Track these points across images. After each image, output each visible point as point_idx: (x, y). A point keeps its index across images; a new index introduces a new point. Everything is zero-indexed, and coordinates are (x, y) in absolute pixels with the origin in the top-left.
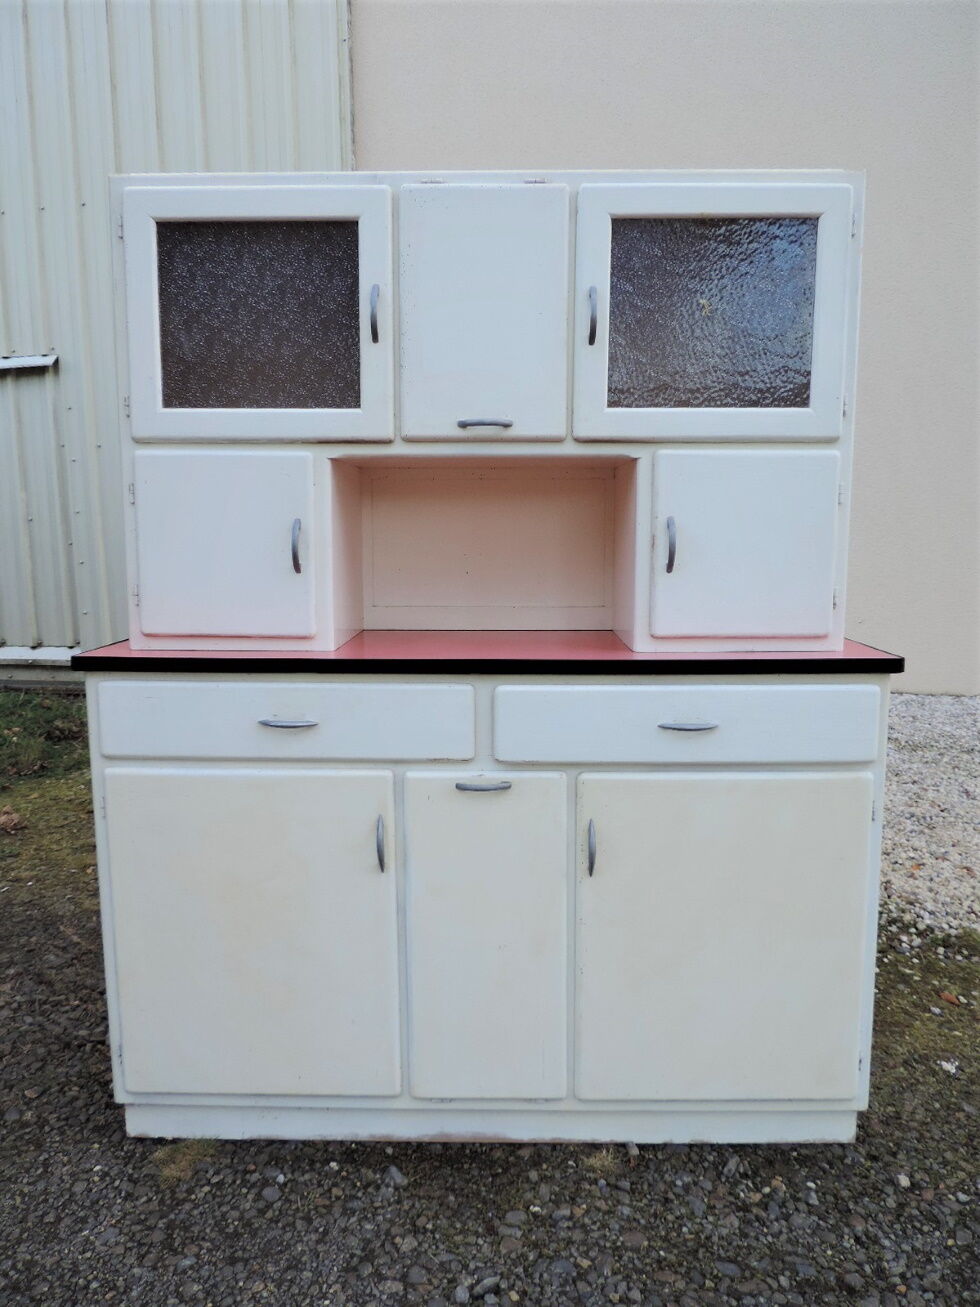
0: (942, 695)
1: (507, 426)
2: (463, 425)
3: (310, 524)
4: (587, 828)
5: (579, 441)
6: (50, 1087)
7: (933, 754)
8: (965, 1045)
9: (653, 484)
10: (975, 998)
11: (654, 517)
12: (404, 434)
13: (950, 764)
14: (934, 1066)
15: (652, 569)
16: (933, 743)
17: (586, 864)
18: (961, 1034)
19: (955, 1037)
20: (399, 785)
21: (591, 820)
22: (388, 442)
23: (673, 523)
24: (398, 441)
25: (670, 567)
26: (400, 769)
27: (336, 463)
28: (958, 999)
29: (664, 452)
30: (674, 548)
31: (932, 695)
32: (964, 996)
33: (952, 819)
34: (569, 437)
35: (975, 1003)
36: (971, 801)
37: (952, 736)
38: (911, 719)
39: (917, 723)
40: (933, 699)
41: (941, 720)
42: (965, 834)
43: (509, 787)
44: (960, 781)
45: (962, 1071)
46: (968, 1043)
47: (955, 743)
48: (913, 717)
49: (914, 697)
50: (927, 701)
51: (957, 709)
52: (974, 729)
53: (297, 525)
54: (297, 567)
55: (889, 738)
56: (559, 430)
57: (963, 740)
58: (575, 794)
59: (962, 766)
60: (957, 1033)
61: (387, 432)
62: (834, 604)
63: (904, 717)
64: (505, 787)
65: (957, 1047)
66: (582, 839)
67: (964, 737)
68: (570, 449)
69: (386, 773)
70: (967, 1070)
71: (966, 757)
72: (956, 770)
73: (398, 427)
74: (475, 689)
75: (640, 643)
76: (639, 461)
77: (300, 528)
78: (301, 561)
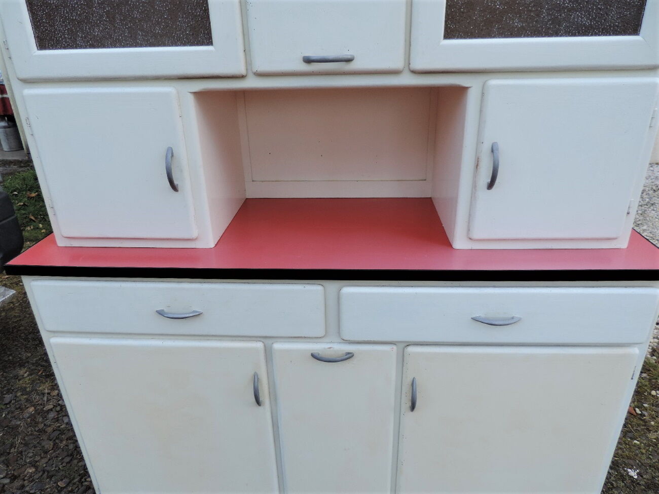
1: (349, 60)
2: (308, 61)
3: (182, 153)
4: (410, 383)
5: (414, 72)
6: (74, 479)
8: (642, 454)
9: (481, 111)
10: (646, 409)
11: (479, 142)
12: (255, 70)
14: (622, 471)
15: (474, 186)
17: (409, 404)
18: (638, 443)
19: (635, 445)
20: (268, 353)
21: (414, 378)
22: (242, 77)
23: (497, 150)
24: (250, 75)
25: (491, 185)
26: (268, 342)
27: (199, 95)
28: (635, 410)
29: (495, 82)
30: (497, 172)
32: (638, 408)
34: (407, 68)
35: (646, 414)
43: (353, 355)
45: (642, 476)
46: (644, 451)
54: (174, 187)
56: (397, 63)
58: (402, 360)
60: (636, 442)
61: (240, 69)
62: (628, 213)
64: (349, 356)
65: (637, 455)
66: (406, 389)
68: (407, 80)
69: (259, 345)
70: (645, 476)
73: (248, 63)
74: (325, 290)
75: (459, 242)
76: (470, 90)
77: (172, 156)
78: (177, 182)
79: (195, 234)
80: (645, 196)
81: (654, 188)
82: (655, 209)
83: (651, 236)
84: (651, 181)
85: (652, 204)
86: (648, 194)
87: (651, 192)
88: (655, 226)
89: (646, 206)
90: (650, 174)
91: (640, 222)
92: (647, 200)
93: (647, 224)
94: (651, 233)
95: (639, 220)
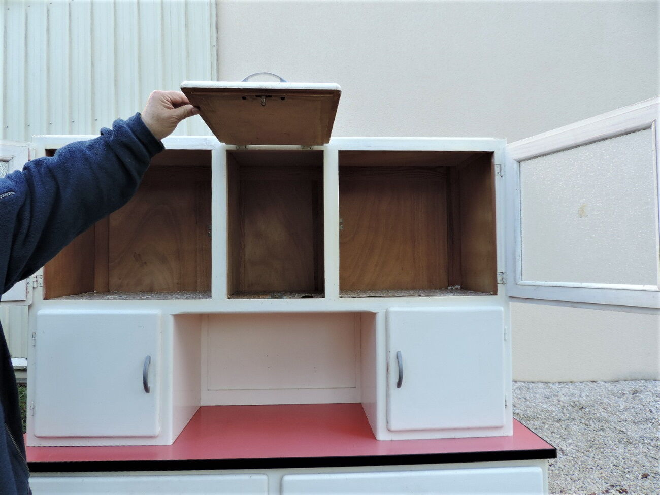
0: (538, 382)
3: (158, 361)
7: (539, 423)
9: (386, 329)
11: (387, 352)
13: (549, 430)
15: (388, 385)
16: (538, 416)
23: (401, 357)
25: (399, 385)
30: (402, 373)
31: (533, 382)
33: (557, 472)
36: (565, 457)
37: (548, 411)
38: (524, 400)
39: (528, 403)
40: (533, 384)
41: (540, 400)
42: (566, 482)
44: (557, 442)
47: (550, 415)
48: (525, 399)
49: (523, 384)
50: (531, 386)
51: (547, 392)
52: (559, 406)
53: (148, 361)
54: (147, 389)
55: (514, 413)
57: (554, 414)
59: (556, 431)
62: (506, 405)
63: (520, 398)
67: (554, 411)
68: (333, 307)
71: (557, 425)
72: (553, 434)
74: (268, 478)
75: (382, 435)
76: (377, 314)
77: (150, 363)
78: (150, 385)
79: (157, 431)
80: (565, 411)
81: (572, 404)
82: (576, 423)
83: (577, 449)
84: (568, 398)
85: (573, 419)
86: (568, 409)
87: (570, 408)
88: (579, 440)
89: (568, 421)
90: (567, 391)
91: (565, 437)
92: (568, 415)
93: (572, 438)
94: (576, 446)
95: (565, 434)
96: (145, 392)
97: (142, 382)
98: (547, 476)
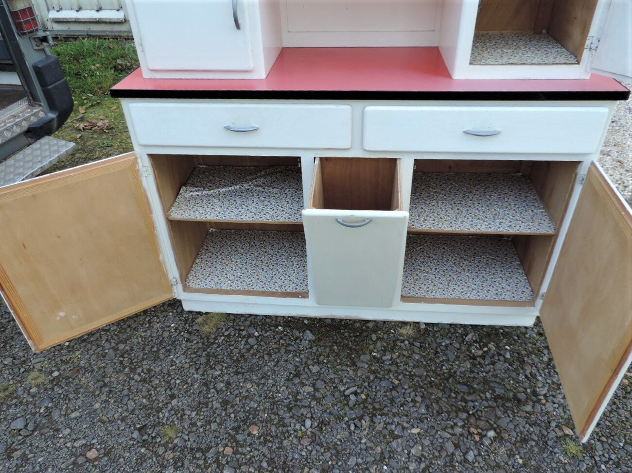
26: (307, 153)
54: (238, 26)
74: (352, 108)
78: (240, 22)
96: (236, 28)
97: (233, 19)
98: (607, 131)
